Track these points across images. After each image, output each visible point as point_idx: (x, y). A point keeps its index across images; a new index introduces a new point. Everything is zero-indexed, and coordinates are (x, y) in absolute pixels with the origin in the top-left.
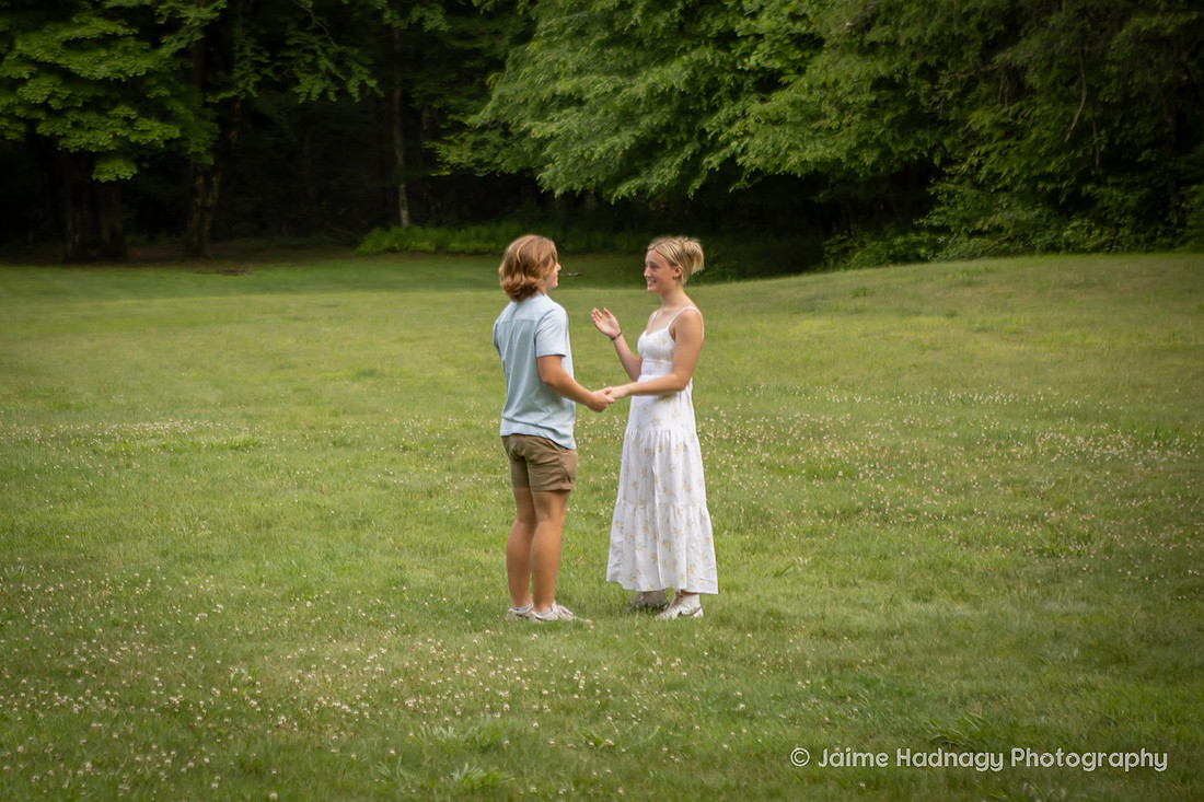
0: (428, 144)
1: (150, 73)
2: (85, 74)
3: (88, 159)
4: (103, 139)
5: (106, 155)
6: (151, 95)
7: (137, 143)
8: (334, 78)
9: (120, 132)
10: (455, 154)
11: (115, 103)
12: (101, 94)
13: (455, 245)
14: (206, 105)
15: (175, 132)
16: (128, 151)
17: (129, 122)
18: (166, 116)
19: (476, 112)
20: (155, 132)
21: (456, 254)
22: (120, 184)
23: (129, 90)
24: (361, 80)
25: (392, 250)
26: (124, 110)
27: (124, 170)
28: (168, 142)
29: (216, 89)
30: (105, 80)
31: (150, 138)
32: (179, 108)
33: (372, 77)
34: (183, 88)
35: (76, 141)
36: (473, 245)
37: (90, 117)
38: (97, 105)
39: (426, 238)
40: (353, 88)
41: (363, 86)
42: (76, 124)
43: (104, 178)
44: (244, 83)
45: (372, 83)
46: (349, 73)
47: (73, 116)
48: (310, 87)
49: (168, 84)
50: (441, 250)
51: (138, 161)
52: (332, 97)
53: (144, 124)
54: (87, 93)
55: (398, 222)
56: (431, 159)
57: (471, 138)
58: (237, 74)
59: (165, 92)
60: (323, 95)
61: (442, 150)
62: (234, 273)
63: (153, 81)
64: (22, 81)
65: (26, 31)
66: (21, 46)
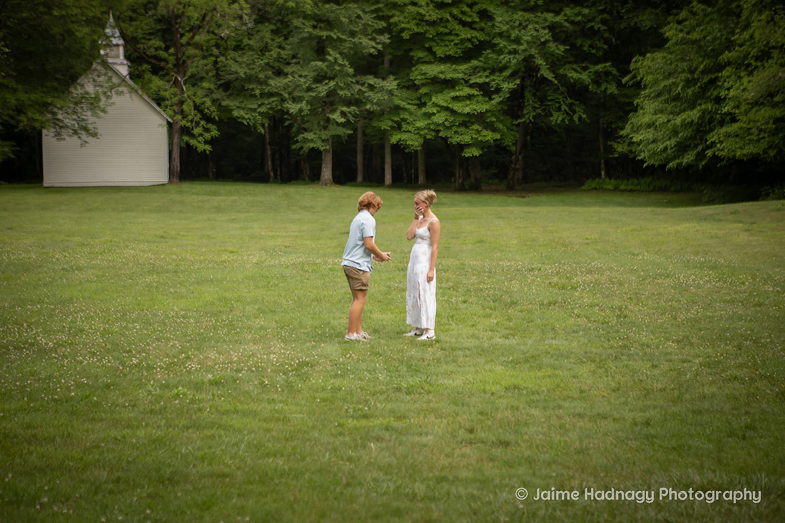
2: (460, 111)
3: (461, 147)
4: (467, 139)
5: (468, 145)
6: (489, 120)
7: (481, 141)
8: (568, 114)
9: (474, 136)
10: (621, 147)
11: (473, 124)
12: (467, 120)
13: (623, 187)
14: (512, 125)
15: (498, 136)
16: (477, 145)
17: (479, 133)
18: (494, 129)
20: (489, 136)
21: (623, 191)
22: (474, 158)
23: (480, 118)
24: (580, 114)
25: (595, 189)
26: (476, 127)
27: (476, 154)
28: (495, 141)
29: (517, 118)
30: (468, 114)
31: (487, 139)
32: (501, 127)
33: (584, 113)
34: (502, 118)
35: (455, 139)
36: (630, 187)
37: (463, 130)
38: (465, 125)
39: (610, 184)
40: (576, 118)
41: (580, 117)
42: (457, 133)
43: (466, 155)
44: (529, 115)
45: (584, 116)
46: (574, 112)
47: (455, 129)
48: (557, 117)
49: (495, 116)
50: (616, 190)
51: (482, 149)
52: (567, 122)
53: (485, 132)
54: (460, 120)
55: (600, 175)
58: (525, 111)
60: (563, 120)
61: (615, 145)
62: (523, 197)
63: (489, 114)
64: (434, 114)
65: (436, 93)
66: (434, 99)
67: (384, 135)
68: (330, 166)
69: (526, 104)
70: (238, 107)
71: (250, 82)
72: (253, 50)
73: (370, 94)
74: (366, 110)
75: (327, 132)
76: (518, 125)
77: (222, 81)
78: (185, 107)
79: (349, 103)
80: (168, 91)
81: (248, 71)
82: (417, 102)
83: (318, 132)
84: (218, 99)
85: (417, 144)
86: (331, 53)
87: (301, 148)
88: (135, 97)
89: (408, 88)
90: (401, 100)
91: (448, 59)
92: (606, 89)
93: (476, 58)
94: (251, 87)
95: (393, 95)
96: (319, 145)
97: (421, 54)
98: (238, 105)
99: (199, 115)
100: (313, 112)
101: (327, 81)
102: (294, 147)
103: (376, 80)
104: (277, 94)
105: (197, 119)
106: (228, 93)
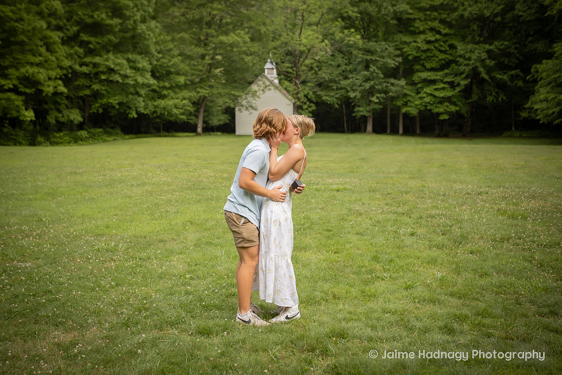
0: (518, 112)
1: (452, 95)
2: (438, 96)
3: (438, 114)
4: (441, 110)
5: (442, 113)
6: (453, 100)
7: (449, 111)
8: (496, 97)
9: (445, 109)
10: (524, 114)
11: (445, 102)
12: (442, 100)
13: (524, 135)
14: (466, 103)
15: (458, 109)
16: (446, 112)
17: (447, 106)
18: (456, 105)
19: (526, 104)
20: (453, 108)
21: (524, 137)
22: (445, 120)
23: (448, 99)
24: (502, 97)
25: (509, 136)
26: (446, 104)
27: (446, 117)
28: (456, 111)
29: (468, 99)
30: (442, 97)
31: (452, 110)
32: (459, 103)
33: (504, 96)
34: (460, 99)
35: (435, 110)
36: (528, 135)
37: (439, 105)
38: (441, 103)
39: (517, 134)
40: (500, 99)
41: (502, 99)
42: (436, 107)
43: (441, 119)
44: (475, 97)
45: (504, 98)
46: (499, 96)
47: (435, 105)
48: (490, 99)
49: (457, 98)
50: (520, 136)
51: (450, 115)
52: (495, 101)
53: (451, 107)
54: (438, 100)
55: (512, 129)
56: (519, 116)
57: (528, 111)
58: (473, 96)
59: (456, 100)
60: (493, 100)
61: (521, 113)
62: (471, 140)
63: (453, 97)
64: (424, 97)
65: (426, 86)
66: (425, 90)
67: (399, 108)
68: (371, 125)
69: (473, 92)
70: (325, 95)
71: (331, 83)
72: (333, 66)
73: (392, 87)
74: (390, 96)
75: (369, 107)
76: (469, 103)
77: (318, 83)
78: (299, 95)
79: (380, 92)
80: (292, 87)
81: (330, 77)
82: (416, 91)
83: (365, 107)
84: (316, 92)
85: (415, 113)
86: (372, 67)
87: (357, 115)
88: (277, 91)
89: (411, 84)
90: (408, 90)
91: (432, 69)
92: (517, 84)
93: (447, 68)
94: (331, 85)
95: (403, 88)
96: (365, 113)
97: (418, 67)
98: (325, 94)
99: (306, 99)
100: (362, 97)
101: (369, 81)
102: (353, 115)
103: (395, 81)
104: (345, 88)
105: (305, 101)
106: (321, 89)
